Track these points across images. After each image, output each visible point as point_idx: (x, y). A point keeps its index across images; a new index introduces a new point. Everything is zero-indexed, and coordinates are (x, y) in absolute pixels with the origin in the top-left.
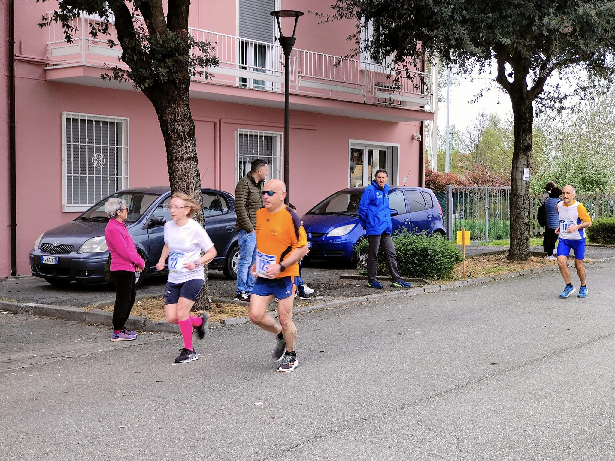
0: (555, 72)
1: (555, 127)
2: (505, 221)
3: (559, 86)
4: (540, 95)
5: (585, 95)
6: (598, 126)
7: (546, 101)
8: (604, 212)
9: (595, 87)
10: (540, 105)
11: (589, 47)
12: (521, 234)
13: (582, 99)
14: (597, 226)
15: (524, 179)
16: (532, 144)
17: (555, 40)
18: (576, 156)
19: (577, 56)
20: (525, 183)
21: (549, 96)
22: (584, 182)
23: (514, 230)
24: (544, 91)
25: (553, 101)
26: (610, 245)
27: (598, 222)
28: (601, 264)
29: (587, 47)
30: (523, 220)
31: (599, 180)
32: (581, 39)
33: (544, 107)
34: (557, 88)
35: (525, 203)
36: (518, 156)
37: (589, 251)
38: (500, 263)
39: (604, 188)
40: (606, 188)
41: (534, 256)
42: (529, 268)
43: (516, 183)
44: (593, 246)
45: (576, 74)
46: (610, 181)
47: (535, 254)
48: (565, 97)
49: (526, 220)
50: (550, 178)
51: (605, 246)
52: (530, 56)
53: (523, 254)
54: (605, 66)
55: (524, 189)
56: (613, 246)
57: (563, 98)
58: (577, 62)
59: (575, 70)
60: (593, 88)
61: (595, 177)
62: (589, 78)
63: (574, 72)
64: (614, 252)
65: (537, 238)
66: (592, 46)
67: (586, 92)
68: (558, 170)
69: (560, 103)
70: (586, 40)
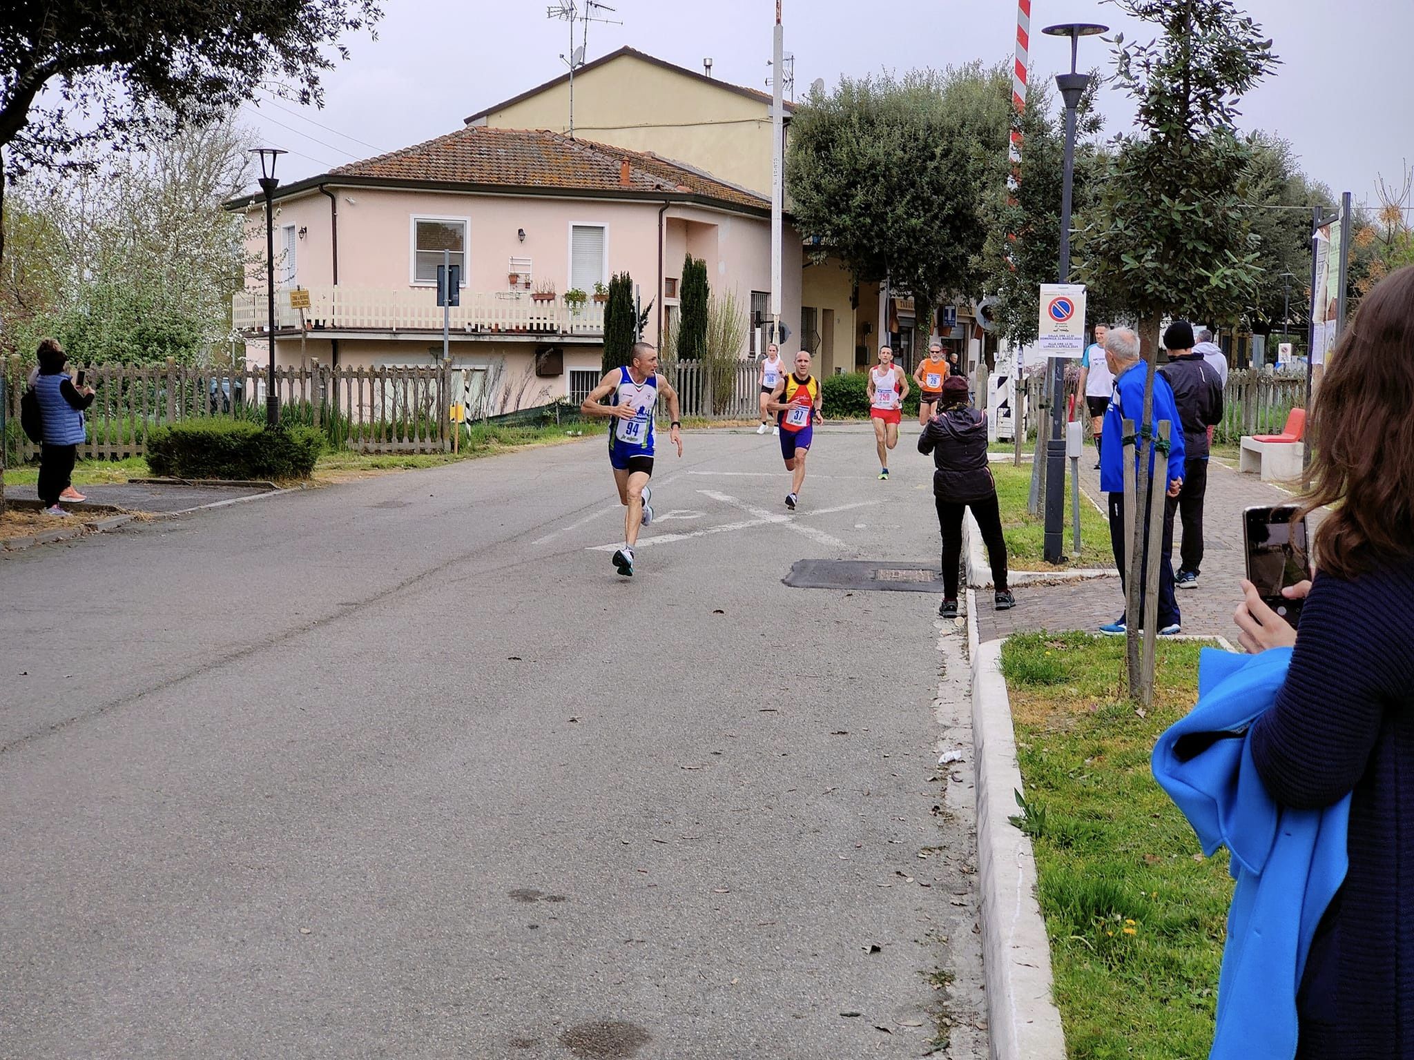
0: (55, 82)
1: (74, 212)
3: (64, 114)
4: (19, 132)
5: (126, 140)
6: (172, 214)
7: (34, 147)
9: (146, 121)
10: (20, 156)
11: (127, 30)
13: (116, 148)
14: (167, 439)
18: (125, 281)
19: (107, 48)
21: (39, 137)
22: (144, 339)
24: (26, 122)
25: (49, 148)
26: (196, 480)
27: (170, 428)
28: (170, 524)
29: (121, 29)
31: (178, 334)
32: (106, 9)
33: (28, 162)
34: (60, 117)
37: (148, 494)
39: (190, 354)
40: (194, 354)
41: (16, 509)
44: (157, 482)
45: (98, 89)
46: (204, 338)
47: (18, 505)
48: (78, 140)
50: (64, 328)
51: (185, 483)
54: (171, 75)
56: (202, 483)
57: (74, 143)
58: (106, 60)
59: (98, 79)
60: (141, 124)
61: (167, 330)
62: (133, 100)
63: (94, 84)
64: (204, 494)
65: (32, 466)
66: (135, 28)
67: (125, 133)
68: (84, 310)
69: (65, 153)
70: (119, 12)
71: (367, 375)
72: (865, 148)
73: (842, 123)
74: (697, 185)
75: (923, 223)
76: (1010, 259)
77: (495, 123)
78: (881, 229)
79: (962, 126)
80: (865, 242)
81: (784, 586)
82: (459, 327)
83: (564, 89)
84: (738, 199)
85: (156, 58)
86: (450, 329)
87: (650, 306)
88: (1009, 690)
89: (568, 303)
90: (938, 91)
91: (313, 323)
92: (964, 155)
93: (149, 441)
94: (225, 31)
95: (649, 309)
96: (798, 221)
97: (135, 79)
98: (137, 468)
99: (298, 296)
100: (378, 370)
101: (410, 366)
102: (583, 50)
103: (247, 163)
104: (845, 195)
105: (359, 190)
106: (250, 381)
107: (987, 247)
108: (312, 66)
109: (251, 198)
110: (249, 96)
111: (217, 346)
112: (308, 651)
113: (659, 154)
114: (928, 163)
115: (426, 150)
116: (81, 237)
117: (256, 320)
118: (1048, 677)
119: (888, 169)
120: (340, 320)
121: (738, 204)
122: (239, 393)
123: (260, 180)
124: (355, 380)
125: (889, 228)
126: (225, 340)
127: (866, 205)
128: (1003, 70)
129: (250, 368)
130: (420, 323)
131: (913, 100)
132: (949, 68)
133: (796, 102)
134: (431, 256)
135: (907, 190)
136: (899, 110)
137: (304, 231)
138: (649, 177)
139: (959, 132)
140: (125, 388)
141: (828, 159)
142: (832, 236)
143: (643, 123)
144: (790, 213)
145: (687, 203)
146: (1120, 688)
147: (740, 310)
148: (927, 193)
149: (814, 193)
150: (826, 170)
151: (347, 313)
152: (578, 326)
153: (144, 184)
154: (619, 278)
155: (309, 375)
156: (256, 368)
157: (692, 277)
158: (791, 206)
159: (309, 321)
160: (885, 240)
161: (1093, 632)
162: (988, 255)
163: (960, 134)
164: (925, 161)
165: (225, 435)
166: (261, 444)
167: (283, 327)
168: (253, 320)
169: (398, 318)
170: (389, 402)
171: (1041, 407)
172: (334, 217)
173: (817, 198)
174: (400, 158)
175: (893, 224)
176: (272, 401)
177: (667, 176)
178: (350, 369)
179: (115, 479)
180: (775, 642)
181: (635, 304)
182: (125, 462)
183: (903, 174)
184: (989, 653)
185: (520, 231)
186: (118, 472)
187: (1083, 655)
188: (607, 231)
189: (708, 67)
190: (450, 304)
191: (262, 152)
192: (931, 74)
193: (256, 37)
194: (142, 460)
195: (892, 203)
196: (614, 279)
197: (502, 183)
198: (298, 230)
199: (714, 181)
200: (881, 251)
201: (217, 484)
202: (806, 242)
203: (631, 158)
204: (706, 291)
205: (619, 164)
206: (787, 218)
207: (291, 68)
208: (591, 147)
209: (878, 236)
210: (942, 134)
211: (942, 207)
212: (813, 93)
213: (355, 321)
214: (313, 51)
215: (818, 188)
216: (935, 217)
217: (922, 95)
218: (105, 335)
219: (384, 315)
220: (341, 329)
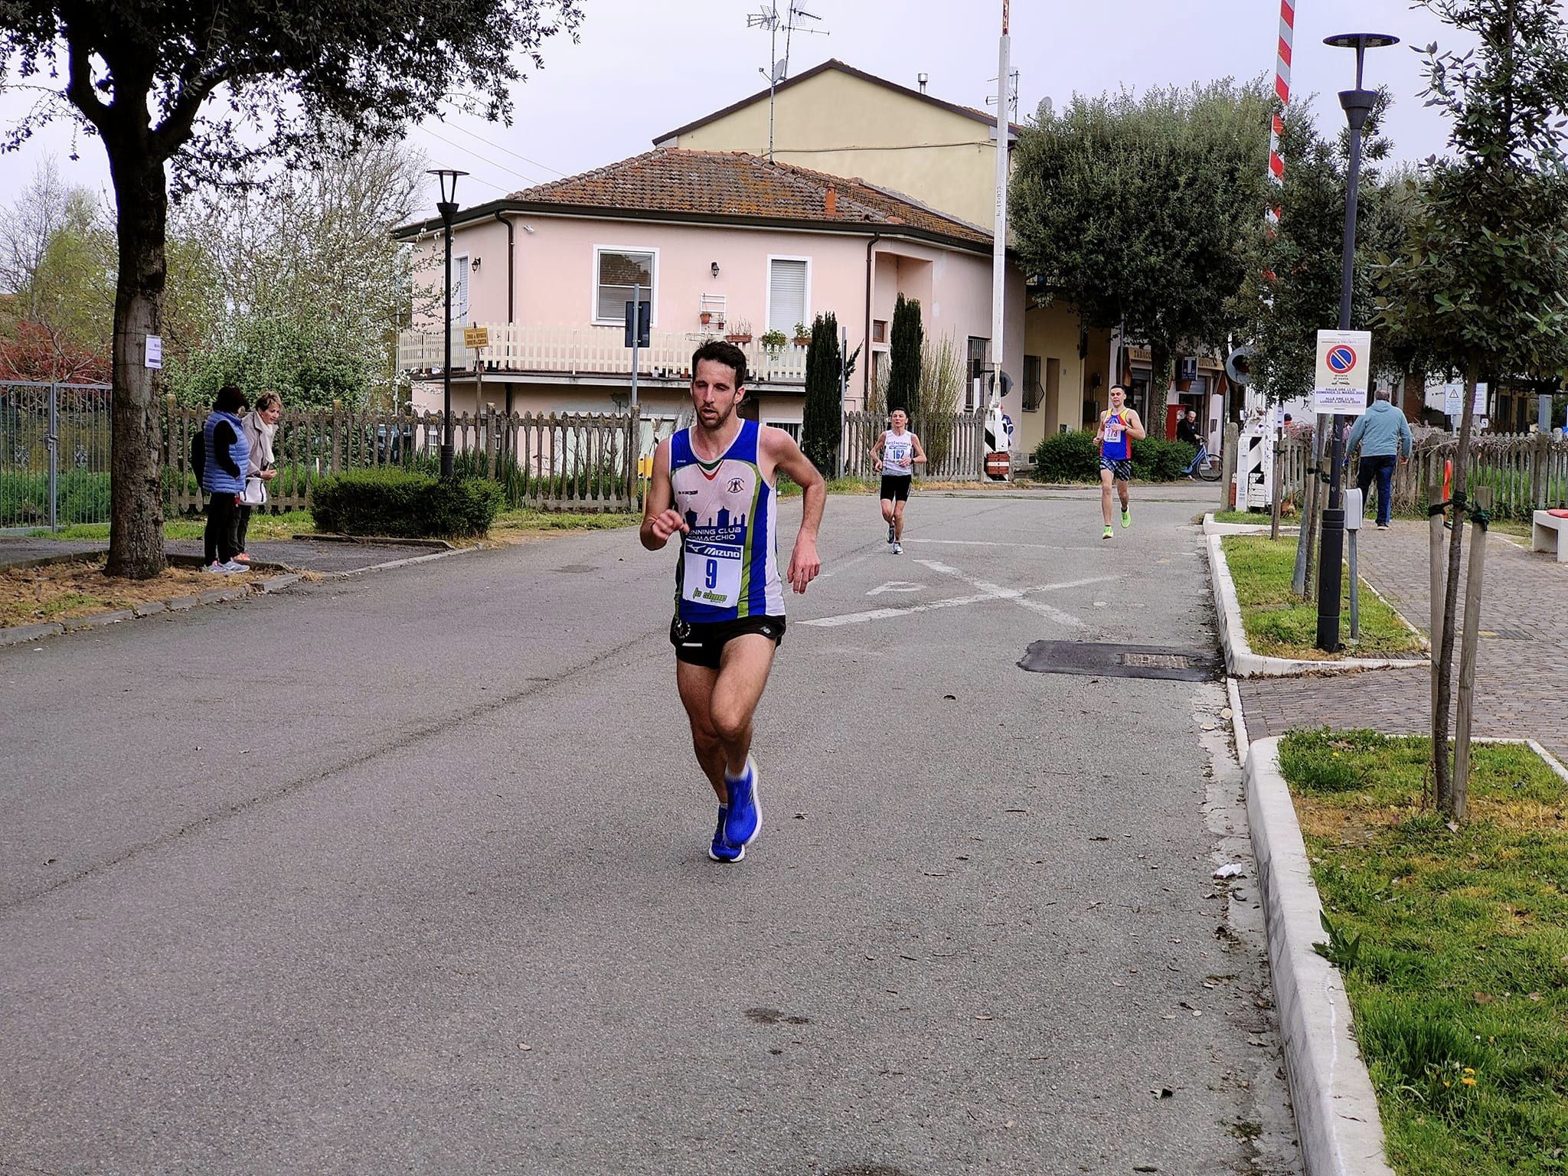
0: (221, 90)
1: (231, 238)
2: (101, 473)
3: (232, 127)
4: (183, 146)
5: (299, 157)
7: (200, 163)
8: (355, 456)
9: (321, 137)
10: (185, 173)
11: (305, 33)
12: (140, 507)
13: (290, 166)
14: (334, 491)
15: (148, 364)
16: (165, 272)
17: (216, 5)
18: (287, 315)
19: (277, 53)
20: (149, 373)
21: (205, 152)
22: (305, 380)
23: (122, 499)
25: (216, 164)
26: (364, 538)
27: (338, 479)
28: (341, 585)
29: (298, 31)
30: (147, 472)
31: (343, 376)
32: (282, 8)
33: (193, 178)
34: (227, 130)
35: (149, 428)
36: (129, 303)
37: (314, 552)
38: (84, 585)
39: (355, 398)
40: (360, 397)
41: (176, 566)
42: (162, 598)
43: (126, 372)
44: (324, 539)
45: (273, 100)
46: (369, 380)
47: (178, 561)
48: (248, 157)
49: (153, 472)
51: (353, 541)
52: (152, 38)
53: (145, 561)
54: (348, 85)
55: (147, 390)
56: (372, 541)
57: (243, 159)
58: (277, 69)
59: (271, 87)
60: (316, 141)
61: (332, 370)
62: (307, 112)
63: (267, 93)
64: (373, 554)
65: (188, 519)
66: (313, 31)
67: (298, 150)
68: (243, 347)
69: (235, 170)
70: (296, 13)
71: (547, 423)
72: (1099, 177)
73: (1073, 147)
74: (909, 216)
75: (1165, 261)
76: (1270, 303)
77: (687, 144)
78: (1116, 268)
79: (1209, 152)
80: (1097, 282)
81: (1021, 670)
82: (645, 371)
83: (764, 106)
84: (955, 233)
85: (331, 65)
86: (639, 374)
87: (858, 351)
88: (1293, 796)
89: (765, 346)
90: (1182, 111)
91: (486, 365)
92: (1211, 184)
93: (315, 493)
94: (408, 37)
95: (856, 354)
96: (1021, 259)
97: (310, 89)
98: (300, 523)
99: (474, 334)
100: (559, 417)
101: (595, 414)
102: (784, 63)
103: (412, 187)
104: (1075, 228)
105: (539, 217)
106: (421, 427)
107: (1244, 288)
108: (502, 77)
109: (421, 225)
110: (433, 110)
111: (385, 391)
112: (499, 731)
113: (867, 181)
114: (1171, 193)
115: (613, 173)
116: (237, 267)
117: (425, 360)
118: (1337, 781)
119: (1124, 199)
120: (514, 362)
121: (955, 238)
122: (409, 441)
123: (439, 205)
124: (534, 428)
125: (1125, 267)
126: (393, 384)
127: (1099, 240)
128: (1256, 88)
129: (421, 415)
130: (602, 366)
131: (1154, 121)
132: (1195, 86)
133: (1020, 123)
134: (620, 291)
135: (1146, 224)
136: (1138, 132)
137: (477, 262)
138: (857, 206)
139: (1206, 159)
140: (286, 435)
141: (1057, 188)
142: (1060, 276)
143: (850, 145)
144: (1013, 248)
145: (899, 236)
146: (1425, 796)
147: (957, 359)
148: (1169, 226)
149: (1041, 226)
150: (1054, 201)
151: (523, 354)
152: (776, 373)
153: (308, 209)
154: (824, 319)
155: (485, 422)
156: (427, 413)
157: (905, 319)
158: (1015, 241)
159: (482, 362)
160: (1120, 280)
161: (1383, 732)
162: (1246, 297)
163: (1207, 161)
164: (1166, 191)
165: (398, 488)
166: (435, 498)
167: (453, 369)
168: (420, 361)
169: (578, 361)
170: (571, 457)
171: (1311, 471)
172: (511, 248)
173: (1043, 232)
174: (583, 181)
175: (1128, 263)
176: (446, 451)
177: (876, 205)
178: (528, 415)
179: (277, 535)
180: (1016, 734)
181: (840, 348)
182: (287, 515)
183: (1141, 205)
184: (1265, 753)
185: (714, 264)
186: (280, 527)
187: (1374, 758)
188: (809, 265)
189: (923, 83)
190: (640, 345)
191: (441, 173)
192: (1175, 93)
193: (441, 44)
194: (306, 514)
195: (1128, 238)
196: (818, 320)
197: (694, 211)
198: (471, 261)
199: (927, 212)
200: (1115, 294)
201: (387, 542)
202: (1030, 283)
203: (836, 184)
204: (920, 335)
205: (823, 192)
206: (1010, 254)
207: (479, 80)
208: (793, 172)
209: (1111, 276)
210: (1186, 161)
211: (1185, 243)
212: (1042, 110)
213: (531, 363)
214: (503, 59)
215: (1045, 220)
216: (1177, 255)
217: (1162, 115)
218: (265, 375)
219: (563, 356)
220: (515, 372)
